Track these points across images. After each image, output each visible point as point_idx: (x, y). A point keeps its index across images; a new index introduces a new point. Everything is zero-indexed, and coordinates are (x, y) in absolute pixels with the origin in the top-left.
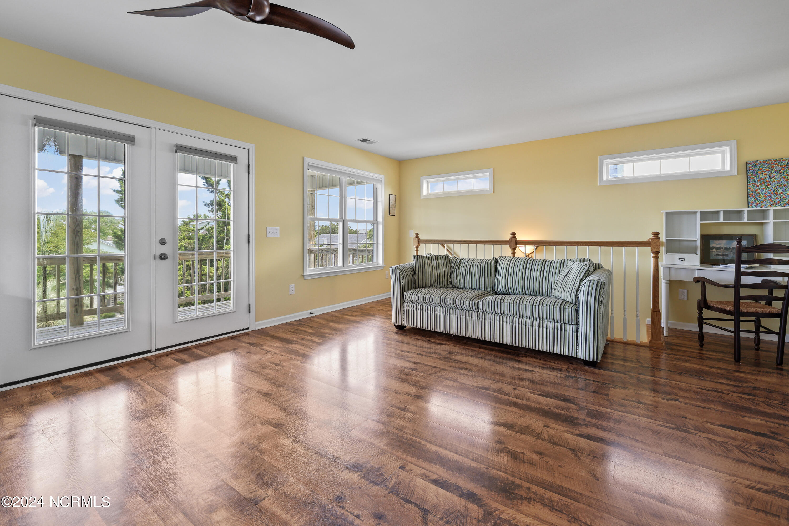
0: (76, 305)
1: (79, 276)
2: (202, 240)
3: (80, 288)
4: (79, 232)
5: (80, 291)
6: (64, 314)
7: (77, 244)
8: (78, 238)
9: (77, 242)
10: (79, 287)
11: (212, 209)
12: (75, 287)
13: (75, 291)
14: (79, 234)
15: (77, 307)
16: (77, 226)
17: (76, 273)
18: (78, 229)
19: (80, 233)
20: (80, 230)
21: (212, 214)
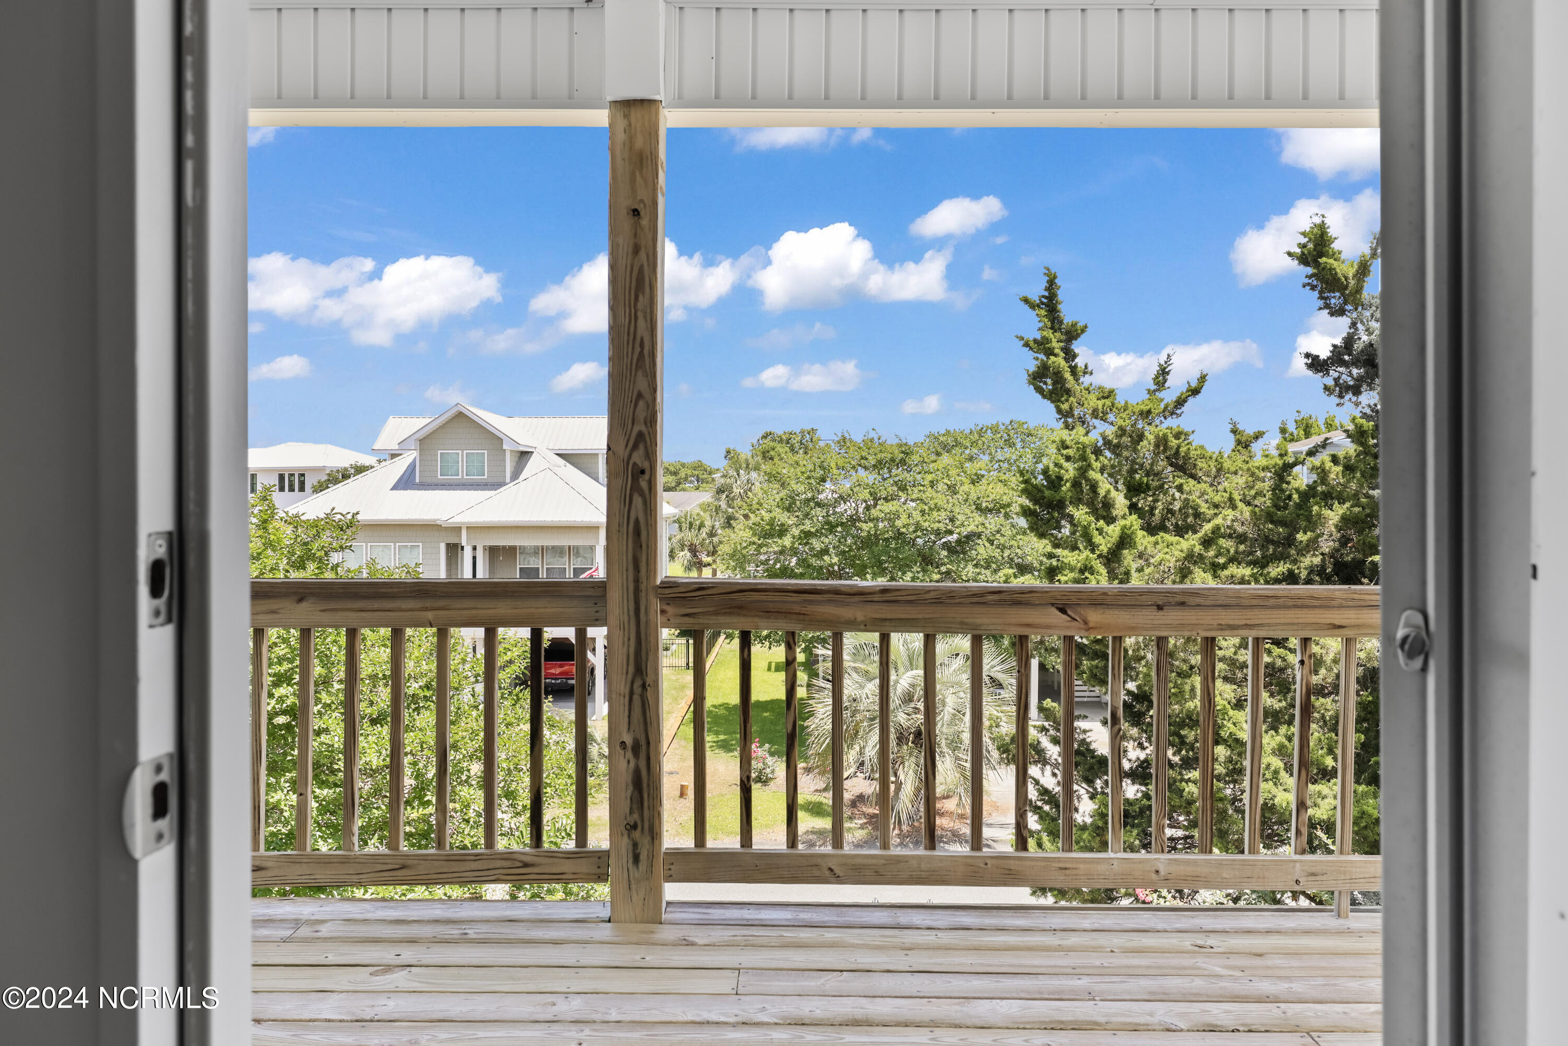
0: (635, 827)
1: (644, 686)
2: (1299, 506)
3: (648, 743)
4: (643, 472)
5: (648, 759)
6: (601, 856)
7: (637, 532)
8: (638, 501)
9: (637, 521)
10: (643, 742)
11: (1336, 380)
12: (628, 739)
13: (629, 754)
14: (644, 484)
15: (637, 834)
16: (635, 447)
17: (632, 669)
18: (638, 458)
19: (647, 476)
20: (646, 465)
21: (1337, 400)
